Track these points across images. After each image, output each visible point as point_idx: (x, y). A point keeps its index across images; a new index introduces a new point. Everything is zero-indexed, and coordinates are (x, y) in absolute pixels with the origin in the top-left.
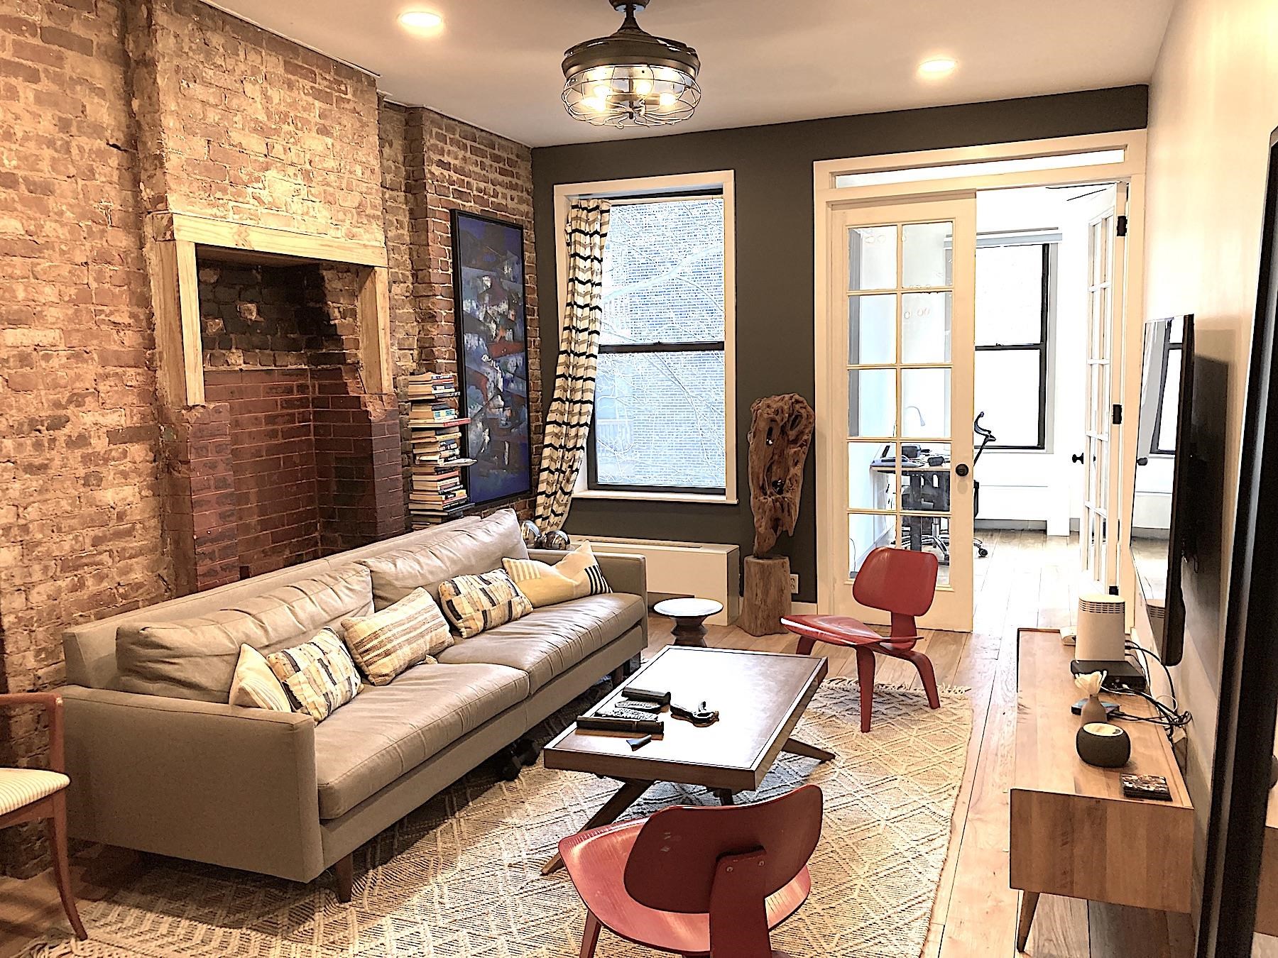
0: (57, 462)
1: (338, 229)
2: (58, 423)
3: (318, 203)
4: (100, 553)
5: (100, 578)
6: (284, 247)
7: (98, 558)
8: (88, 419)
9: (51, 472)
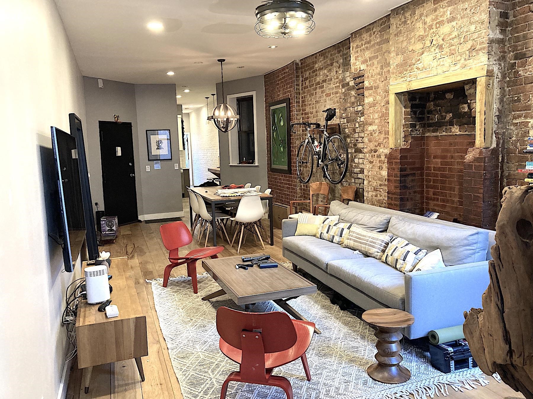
0: (375, 162)
1: (456, 65)
2: (376, 151)
3: (447, 58)
4: (381, 189)
5: (381, 196)
6: (431, 83)
7: (381, 190)
8: (381, 150)
9: (374, 163)
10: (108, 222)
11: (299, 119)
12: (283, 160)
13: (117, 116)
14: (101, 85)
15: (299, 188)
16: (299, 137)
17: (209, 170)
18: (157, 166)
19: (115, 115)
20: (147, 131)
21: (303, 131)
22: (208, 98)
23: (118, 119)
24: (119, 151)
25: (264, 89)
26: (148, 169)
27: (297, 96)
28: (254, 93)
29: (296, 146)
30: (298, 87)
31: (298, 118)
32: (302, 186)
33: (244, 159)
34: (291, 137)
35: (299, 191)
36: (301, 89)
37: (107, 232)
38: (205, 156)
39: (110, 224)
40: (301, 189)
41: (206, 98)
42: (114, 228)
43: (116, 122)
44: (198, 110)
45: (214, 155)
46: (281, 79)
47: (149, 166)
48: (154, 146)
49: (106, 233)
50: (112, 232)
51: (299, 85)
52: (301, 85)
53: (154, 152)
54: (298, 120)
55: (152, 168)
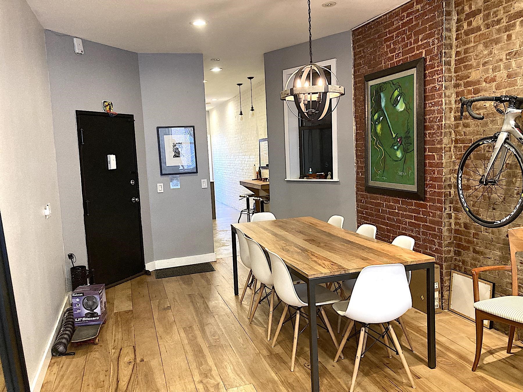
10: (86, 300)
11: (449, 97)
12: (401, 173)
13: (109, 104)
14: (78, 48)
15: (446, 228)
16: (448, 130)
17: (241, 183)
18: (175, 184)
19: (105, 102)
20: (158, 128)
21: (456, 118)
22: (241, 84)
23: (110, 109)
24: (112, 162)
25: (352, 54)
26: (160, 188)
27: (447, 51)
28: (333, 63)
29: (441, 148)
30: (449, 34)
31: (447, 94)
32: (453, 224)
33: (311, 170)
34: (427, 132)
35: (446, 233)
36: (454, 37)
37: (84, 319)
38: (232, 164)
39: (90, 303)
40: (450, 230)
41: (238, 84)
42: (98, 310)
43: (107, 113)
44: (222, 107)
45: (246, 162)
46: (398, 28)
47: (162, 184)
48: (169, 153)
49: (82, 320)
50: (94, 319)
51: (450, 30)
52: (454, 29)
53: (170, 161)
54: (447, 99)
55: (166, 187)
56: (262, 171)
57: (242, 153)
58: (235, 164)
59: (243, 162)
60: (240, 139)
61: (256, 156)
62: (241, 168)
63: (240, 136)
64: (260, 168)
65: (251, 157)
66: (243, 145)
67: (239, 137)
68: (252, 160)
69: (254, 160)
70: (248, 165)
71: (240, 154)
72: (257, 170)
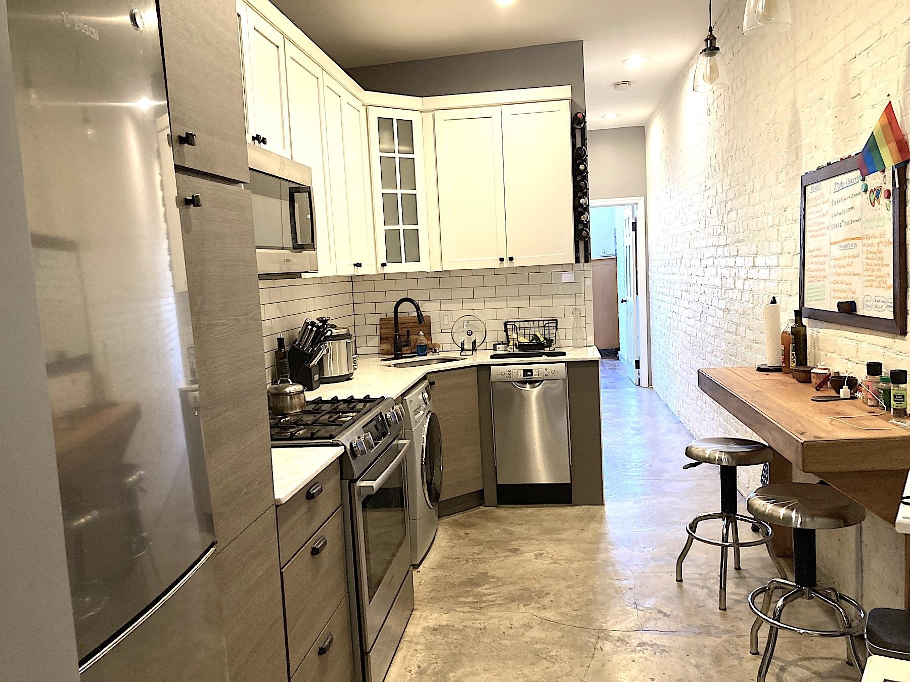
17: (705, 382)
56: (809, 331)
57: (727, 248)
58: (703, 288)
59: (731, 281)
60: (720, 190)
61: (784, 260)
62: (722, 305)
63: (722, 181)
64: (798, 314)
65: (760, 261)
66: (733, 215)
67: (719, 185)
68: (764, 273)
69: (775, 274)
70: (746, 296)
71: (720, 250)
72: (787, 321)
